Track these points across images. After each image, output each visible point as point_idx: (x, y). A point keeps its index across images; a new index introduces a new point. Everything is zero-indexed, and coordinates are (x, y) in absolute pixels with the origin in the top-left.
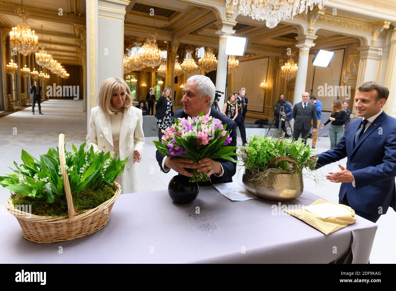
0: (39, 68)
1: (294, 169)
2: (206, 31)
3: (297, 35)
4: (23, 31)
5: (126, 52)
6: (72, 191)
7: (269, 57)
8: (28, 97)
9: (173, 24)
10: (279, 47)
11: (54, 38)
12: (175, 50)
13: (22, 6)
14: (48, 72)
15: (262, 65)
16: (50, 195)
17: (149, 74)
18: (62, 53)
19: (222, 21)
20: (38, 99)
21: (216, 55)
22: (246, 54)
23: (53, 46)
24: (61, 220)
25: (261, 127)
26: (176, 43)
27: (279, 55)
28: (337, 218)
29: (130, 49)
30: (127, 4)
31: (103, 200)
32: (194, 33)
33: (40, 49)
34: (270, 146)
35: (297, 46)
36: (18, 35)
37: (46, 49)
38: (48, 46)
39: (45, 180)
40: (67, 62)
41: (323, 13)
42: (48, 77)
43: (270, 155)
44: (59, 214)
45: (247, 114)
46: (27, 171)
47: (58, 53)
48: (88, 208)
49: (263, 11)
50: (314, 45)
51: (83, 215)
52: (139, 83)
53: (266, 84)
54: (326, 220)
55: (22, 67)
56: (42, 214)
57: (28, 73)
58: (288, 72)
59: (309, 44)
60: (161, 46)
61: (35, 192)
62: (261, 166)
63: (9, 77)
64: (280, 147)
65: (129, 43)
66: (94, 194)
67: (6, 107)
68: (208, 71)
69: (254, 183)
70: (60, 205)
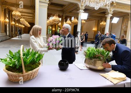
0: (21, 24)
1: (103, 59)
2: (75, 11)
3: (106, 12)
5: (48, 18)
6: (24, 65)
7: (96, 20)
8: (18, 33)
9: (63, 9)
10: (99, 16)
11: (26, 14)
12: (64, 18)
13: (16, 4)
14: (24, 25)
15: (93, 22)
16: (17, 66)
17: (56, 26)
18: (28, 19)
19: (79, 8)
21: (78, 20)
22: (88, 19)
23: (26, 17)
24: (20, 74)
25: (92, 44)
26: (64, 15)
27: (99, 19)
28: (119, 78)
29: (50, 17)
30: (49, 3)
31: (35, 68)
32: (70, 12)
33: (21, 18)
34: (94, 51)
35: (106, 16)
36: (15, 13)
38: (24, 17)
39: (15, 60)
41: (115, 4)
42: (24, 27)
43: (94, 54)
44: (20, 72)
46: (11, 57)
47: (27, 19)
48: (30, 71)
49: (94, 4)
50: (112, 16)
51: (28, 73)
52: (52, 28)
53: (95, 29)
54: (115, 78)
55: (16, 23)
56: (14, 72)
57: (18, 25)
58: (103, 25)
59: (110, 15)
60: (59, 17)
61: (12, 64)
62: (91, 58)
63: (12, 27)
64: (98, 51)
65: (49, 16)
66: (32, 66)
67: (11, 36)
68: (75, 25)
69: (89, 64)
70: (20, 69)
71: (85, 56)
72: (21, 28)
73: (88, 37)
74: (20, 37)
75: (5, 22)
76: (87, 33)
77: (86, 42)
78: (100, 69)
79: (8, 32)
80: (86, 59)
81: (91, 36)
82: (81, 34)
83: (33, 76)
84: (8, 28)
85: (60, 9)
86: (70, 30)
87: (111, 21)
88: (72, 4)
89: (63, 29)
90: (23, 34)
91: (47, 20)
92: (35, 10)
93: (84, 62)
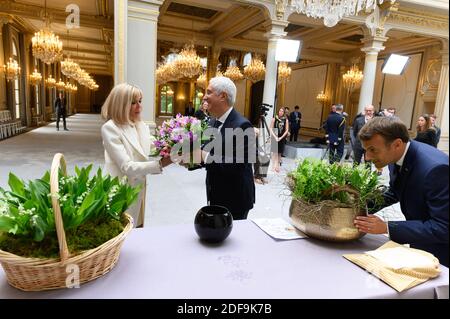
0: (65, 79)
1: (356, 201)
2: (253, 34)
3: (362, 37)
4: (47, 37)
5: (160, 60)
6: (65, 226)
7: (328, 64)
9: (213, 27)
10: (340, 52)
11: (81, 45)
12: (216, 56)
13: (45, 8)
14: (76, 83)
15: (319, 73)
16: (39, 232)
17: (187, 85)
18: (90, 62)
19: (271, 21)
20: (63, 114)
21: (265, 63)
22: (300, 60)
23: (81, 54)
24: (51, 263)
25: (316, 147)
26: (218, 48)
27: (340, 61)
28: (415, 269)
29: (166, 56)
30: (161, 3)
31: (107, 237)
32: (239, 36)
33: (65, 57)
34: (325, 171)
35: (363, 50)
36: (41, 42)
37: (72, 57)
38: (75, 53)
39: (30, 212)
40: (96, 72)
41: (396, 9)
42: (76, 88)
43: (324, 183)
44: (48, 256)
45: (300, 131)
46: (16, 200)
47: (86, 61)
48: (87, 248)
49: (321, 6)
50: (383, 48)
51: (80, 257)
52: (175, 94)
53: (324, 96)
54: (399, 271)
55: (47, 77)
56: (27, 256)
57: (53, 85)
58: (351, 81)
59: (378, 47)
60: (201, 52)
61: (16, 227)
62: (313, 197)
63: (32, 89)
64: (337, 173)
65: (163, 49)
66: (97, 230)
67: (29, 122)
68: (255, 82)
69: (304, 219)
70: (50, 244)
71: (290, 193)
72: (66, 92)
73: (302, 125)
74: (61, 124)
75: (7, 73)
76: (299, 111)
77: (295, 140)
78: (345, 237)
79: (17, 107)
80: (294, 202)
81: (311, 120)
82: (276, 112)
83: (101, 269)
84: (17, 92)
85: (201, 26)
86: (234, 100)
87: (380, 67)
88: (245, 7)
89: (209, 96)
90: (73, 113)
91: (158, 66)
92: (113, 28)
93: (288, 211)
